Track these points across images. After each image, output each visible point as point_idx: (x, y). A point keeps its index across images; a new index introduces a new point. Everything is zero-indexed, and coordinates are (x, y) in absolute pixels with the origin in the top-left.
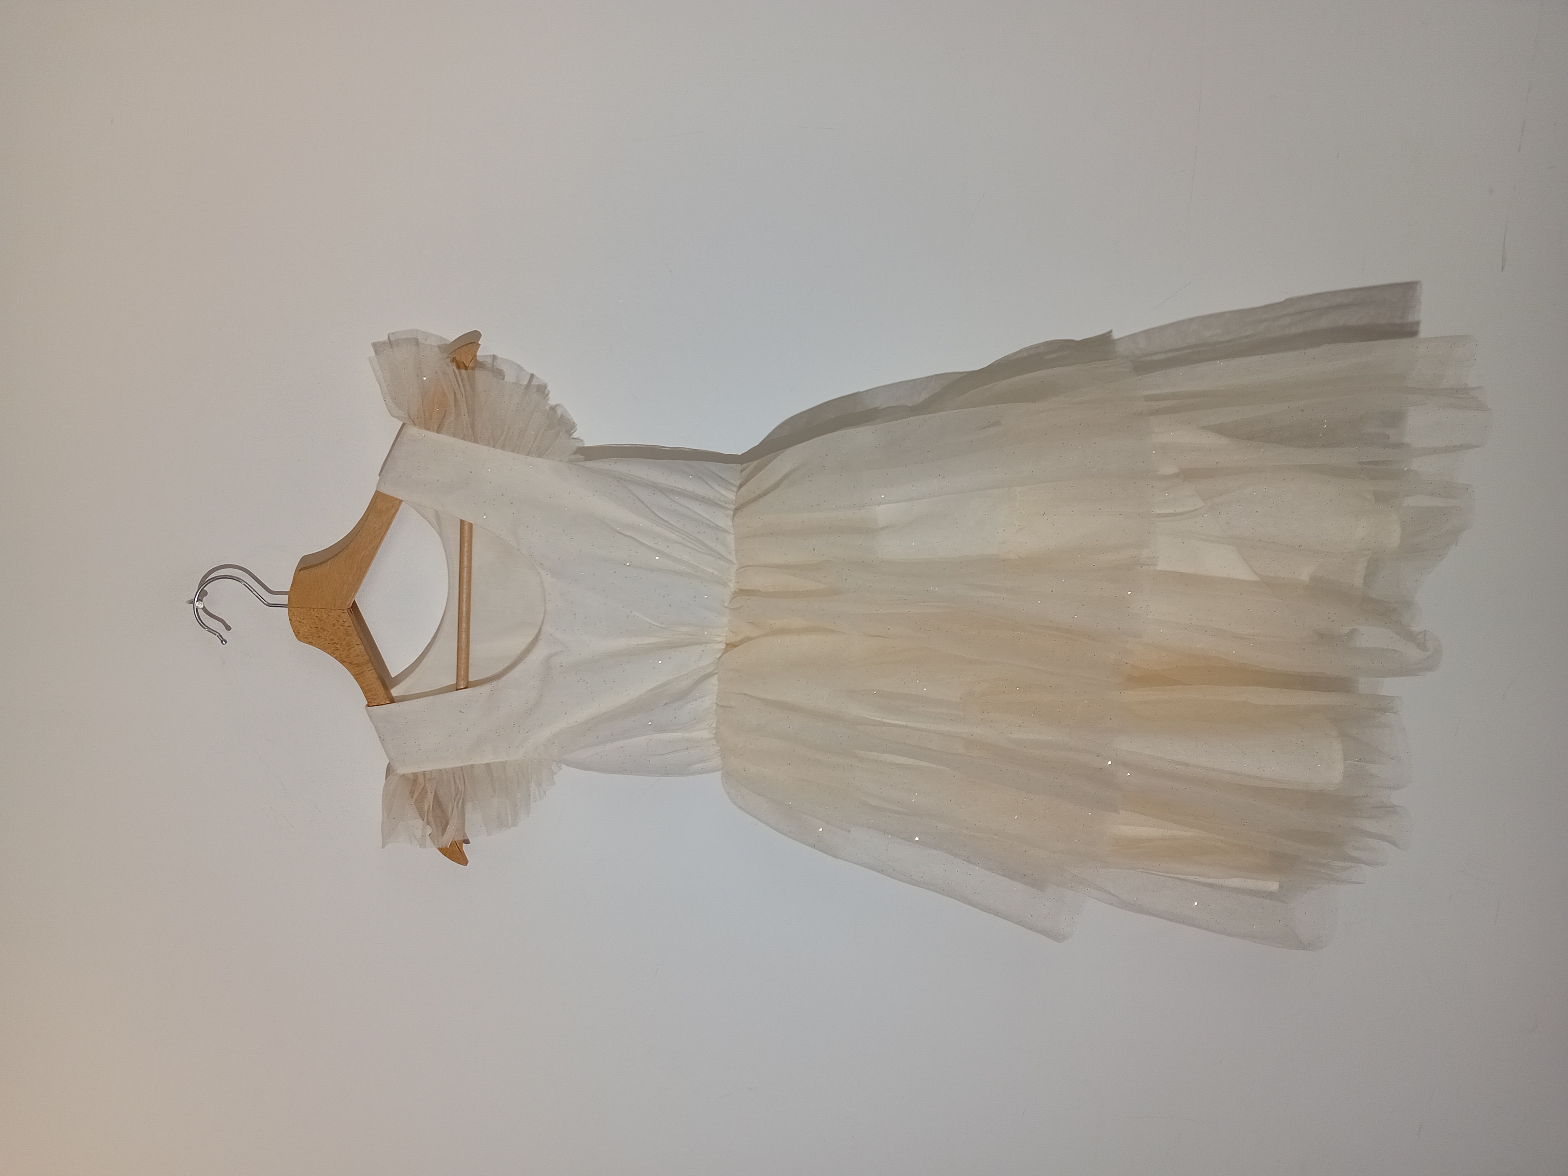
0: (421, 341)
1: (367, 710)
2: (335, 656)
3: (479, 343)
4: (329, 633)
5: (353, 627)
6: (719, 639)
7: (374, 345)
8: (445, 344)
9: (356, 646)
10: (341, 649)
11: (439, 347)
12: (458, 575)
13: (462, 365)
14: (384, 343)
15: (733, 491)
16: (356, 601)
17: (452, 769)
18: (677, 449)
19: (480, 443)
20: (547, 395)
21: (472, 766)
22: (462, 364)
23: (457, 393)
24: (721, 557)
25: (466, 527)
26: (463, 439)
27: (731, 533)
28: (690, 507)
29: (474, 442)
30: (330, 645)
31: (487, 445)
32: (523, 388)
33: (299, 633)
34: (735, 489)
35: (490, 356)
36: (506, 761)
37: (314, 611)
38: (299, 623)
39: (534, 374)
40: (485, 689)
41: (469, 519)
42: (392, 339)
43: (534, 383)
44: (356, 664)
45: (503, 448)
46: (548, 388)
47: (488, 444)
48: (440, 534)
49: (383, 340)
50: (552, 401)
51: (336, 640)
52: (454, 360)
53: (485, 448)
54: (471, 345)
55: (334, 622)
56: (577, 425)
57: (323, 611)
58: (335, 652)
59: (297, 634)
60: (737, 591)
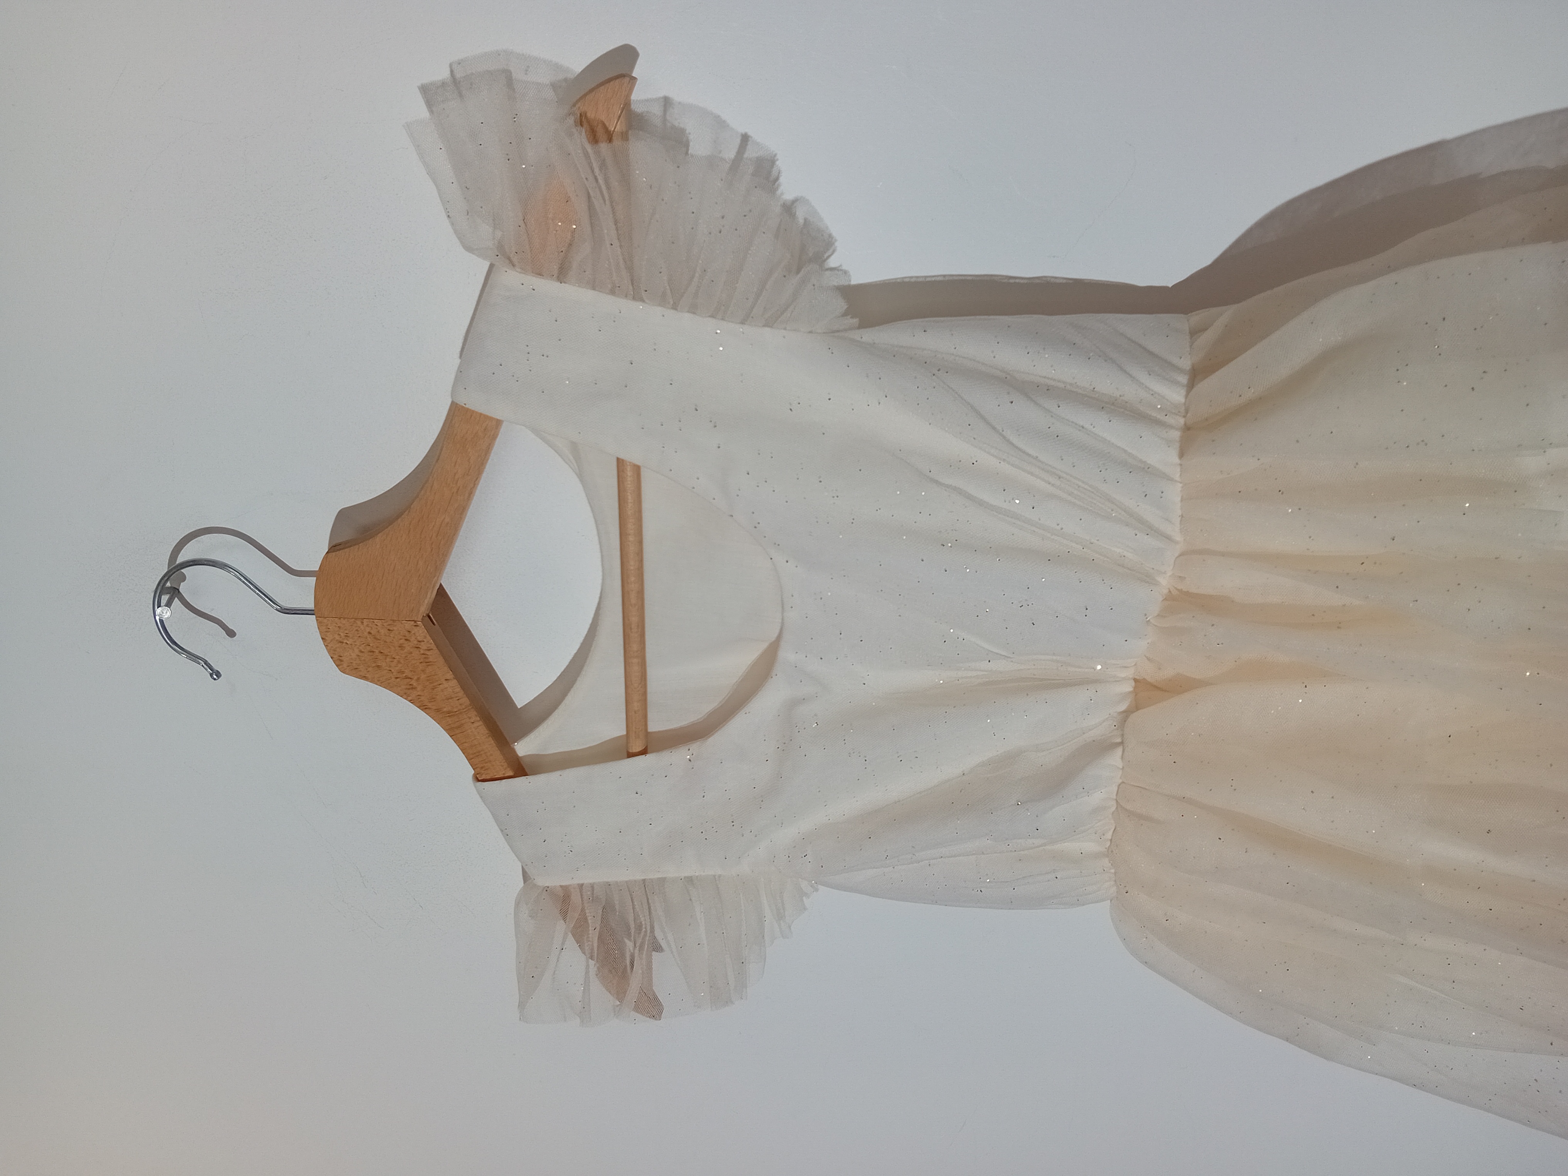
0: (518, 75)
1: (475, 787)
2: (410, 698)
3: (634, 75)
4: (395, 661)
5: (436, 651)
6: (1123, 674)
7: (424, 90)
8: (566, 80)
9: (444, 682)
10: (419, 688)
11: (554, 86)
12: (618, 553)
13: (600, 131)
14: (443, 84)
15: (1177, 383)
16: (442, 584)
17: (627, 882)
18: (1038, 281)
19: (647, 301)
20: (777, 179)
21: (663, 880)
22: (600, 126)
23: (592, 194)
24: (1151, 530)
25: (629, 473)
26: (612, 292)
27: (1171, 479)
28: (1087, 426)
29: (634, 299)
30: (398, 680)
31: (660, 305)
32: (728, 165)
33: (341, 661)
34: (1184, 379)
35: (658, 99)
36: (720, 876)
37: (362, 623)
38: (340, 644)
39: (750, 134)
40: (678, 757)
41: (632, 456)
42: (458, 75)
43: (751, 153)
44: (449, 712)
45: (693, 309)
46: (777, 163)
47: (662, 301)
48: (581, 476)
49: (440, 78)
50: (788, 189)
51: (408, 673)
52: (582, 120)
53: (659, 310)
54: (617, 81)
55: (402, 641)
56: (836, 240)
57: (379, 623)
58: (409, 692)
59: (338, 662)
60: (1175, 592)
